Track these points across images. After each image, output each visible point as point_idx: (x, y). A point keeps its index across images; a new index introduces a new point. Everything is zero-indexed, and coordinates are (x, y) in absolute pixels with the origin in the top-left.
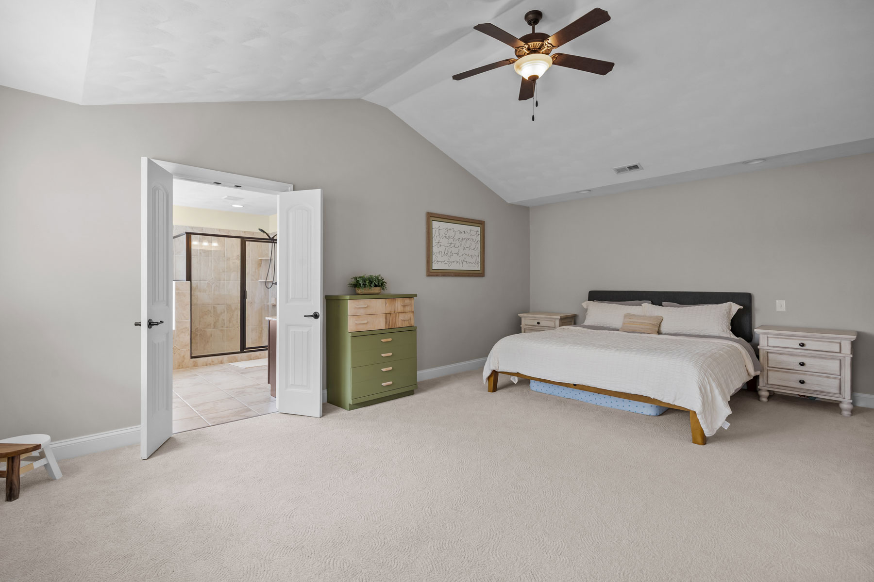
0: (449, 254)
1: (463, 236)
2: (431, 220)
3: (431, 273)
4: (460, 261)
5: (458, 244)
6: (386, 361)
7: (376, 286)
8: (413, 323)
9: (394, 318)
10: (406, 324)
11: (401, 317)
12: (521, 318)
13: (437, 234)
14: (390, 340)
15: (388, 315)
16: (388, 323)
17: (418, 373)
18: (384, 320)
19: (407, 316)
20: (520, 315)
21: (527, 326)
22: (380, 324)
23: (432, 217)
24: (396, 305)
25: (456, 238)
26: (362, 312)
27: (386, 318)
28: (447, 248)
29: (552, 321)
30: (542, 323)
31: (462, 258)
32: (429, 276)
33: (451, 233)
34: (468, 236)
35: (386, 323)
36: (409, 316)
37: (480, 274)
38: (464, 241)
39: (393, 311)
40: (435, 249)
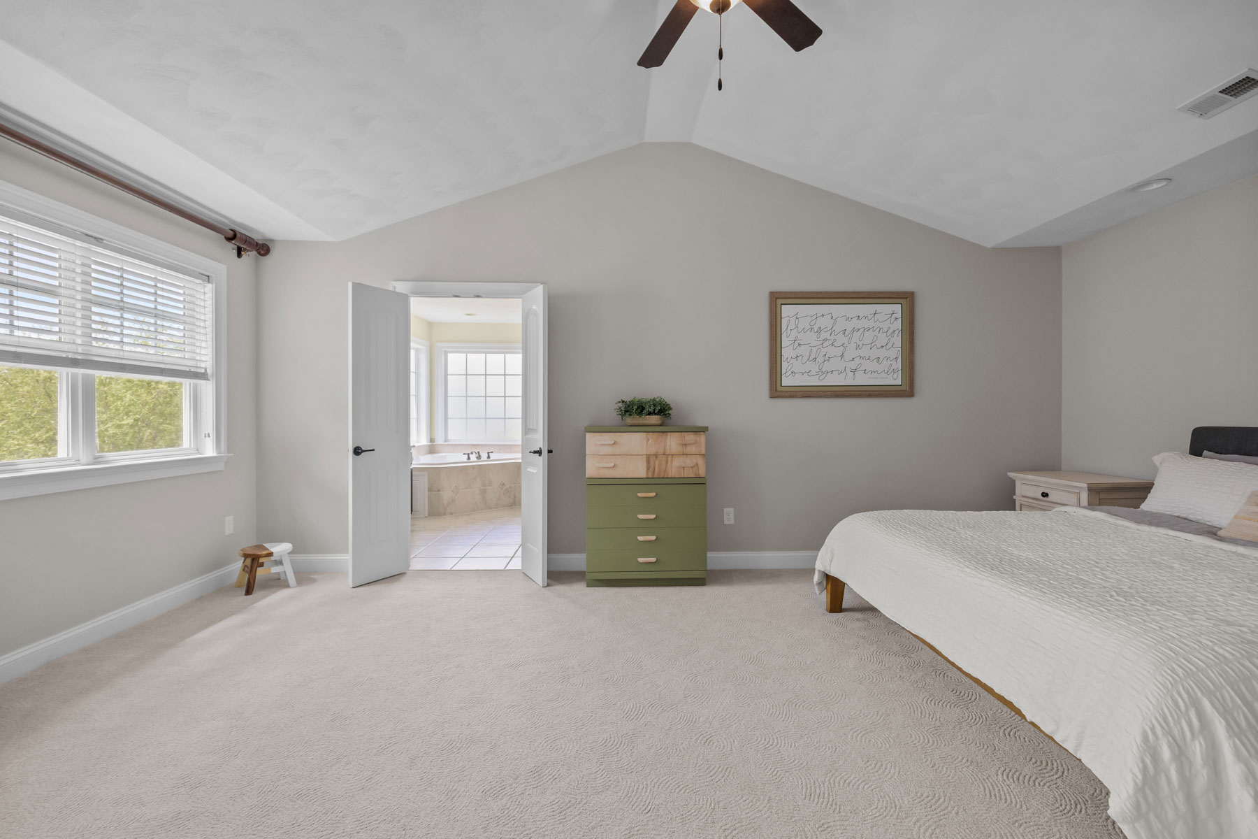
0: (820, 359)
1: (856, 324)
2: (778, 306)
3: (777, 391)
4: (848, 370)
5: (841, 339)
6: (646, 526)
7: (650, 414)
8: (702, 472)
9: (664, 463)
10: (689, 473)
11: (677, 462)
12: (1014, 480)
13: (792, 326)
14: (653, 494)
15: (652, 459)
16: (651, 469)
17: (710, 555)
18: (645, 464)
19: (689, 461)
20: (1011, 475)
21: (1026, 499)
22: (638, 470)
23: (777, 299)
24: (668, 444)
25: (837, 328)
26: (608, 450)
27: (648, 462)
28: (815, 349)
29: (1072, 492)
30: (1053, 496)
31: (853, 365)
32: (772, 397)
33: (821, 323)
34: (870, 324)
35: (648, 469)
36: (695, 461)
37: (906, 391)
38: (857, 335)
39: (661, 451)
40: (787, 352)
